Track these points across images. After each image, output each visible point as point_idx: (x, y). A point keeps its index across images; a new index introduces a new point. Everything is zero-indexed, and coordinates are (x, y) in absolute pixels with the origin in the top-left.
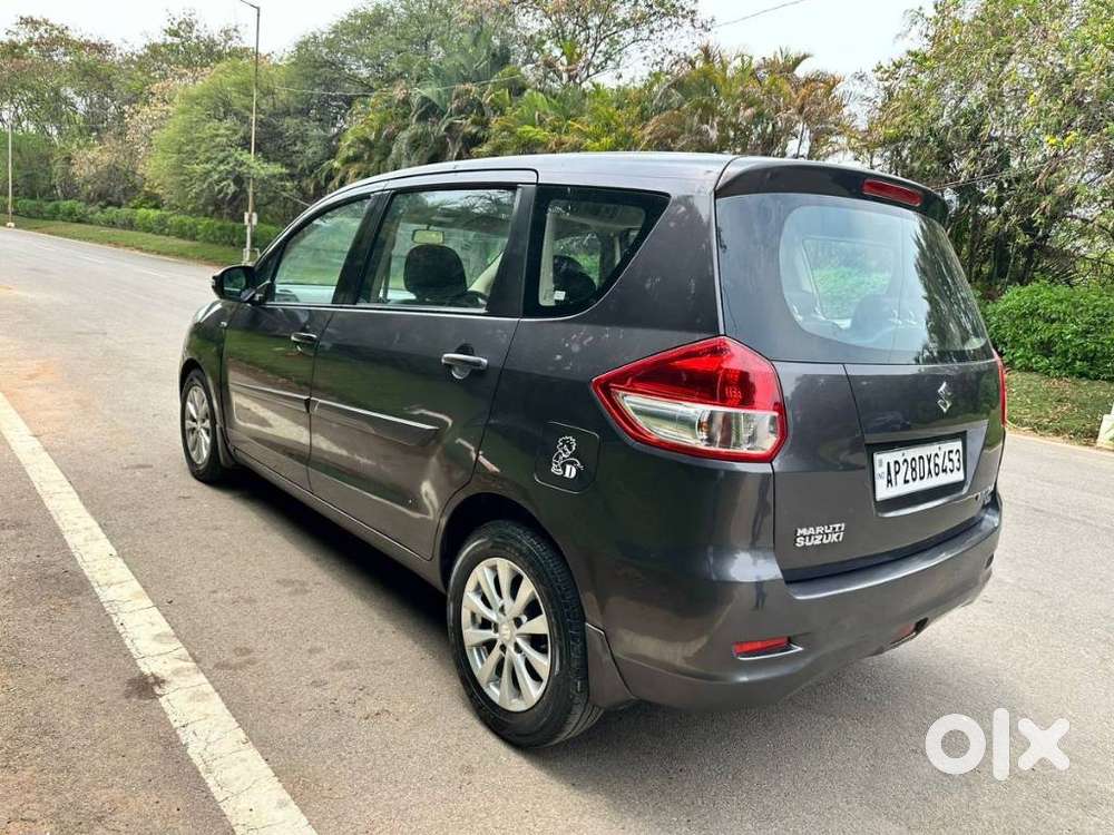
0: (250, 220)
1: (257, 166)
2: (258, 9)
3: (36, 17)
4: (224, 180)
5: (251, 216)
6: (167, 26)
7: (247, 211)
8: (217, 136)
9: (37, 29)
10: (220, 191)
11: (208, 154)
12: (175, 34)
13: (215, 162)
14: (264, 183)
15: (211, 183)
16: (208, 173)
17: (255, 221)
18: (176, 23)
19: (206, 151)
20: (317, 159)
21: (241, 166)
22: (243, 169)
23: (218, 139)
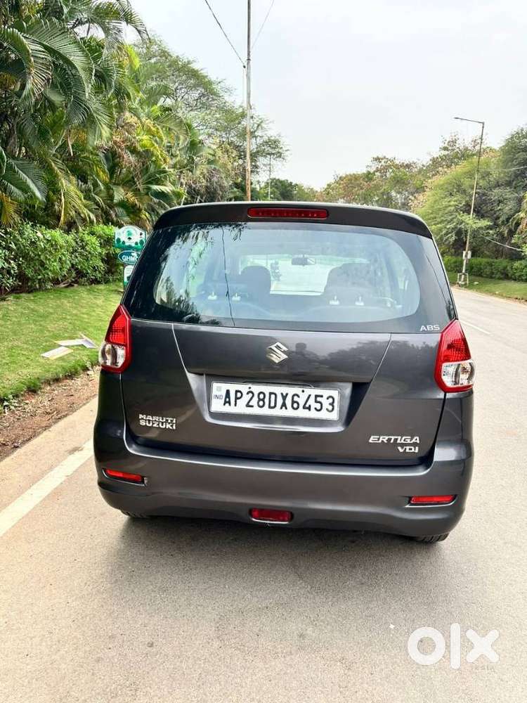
0: (466, 256)
1: (471, 222)
2: (483, 123)
3: (380, 156)
4: (450, 233)
5: (467, 253)
6: (442, 145)
7: (465, 250)
8: (450, 206)
9: (380, 162)
10: (447, 240)
11: (442, 218)
12: (445, 149)
13: (446, 222)
14: (475, 233)
15: (442, 236)
16: (441, 230)
17: (469, 256)
18: (446, 142)
19: (442, 216)
20: (512, 213)
21: (461, 223)
22: (462, 226)
23: (450, 208)
